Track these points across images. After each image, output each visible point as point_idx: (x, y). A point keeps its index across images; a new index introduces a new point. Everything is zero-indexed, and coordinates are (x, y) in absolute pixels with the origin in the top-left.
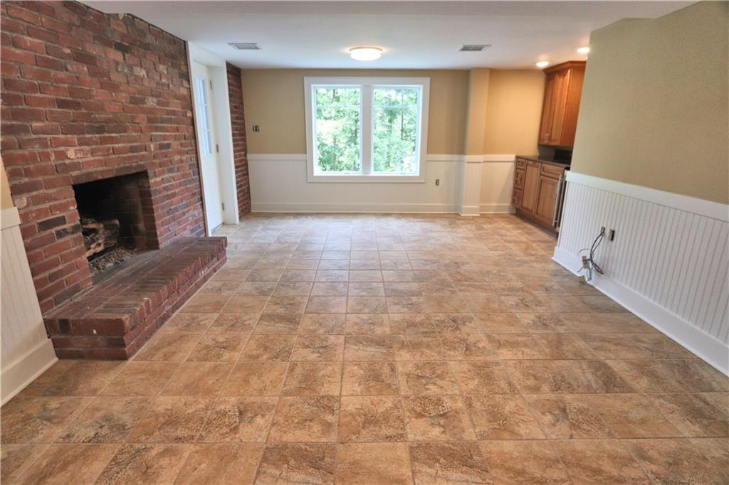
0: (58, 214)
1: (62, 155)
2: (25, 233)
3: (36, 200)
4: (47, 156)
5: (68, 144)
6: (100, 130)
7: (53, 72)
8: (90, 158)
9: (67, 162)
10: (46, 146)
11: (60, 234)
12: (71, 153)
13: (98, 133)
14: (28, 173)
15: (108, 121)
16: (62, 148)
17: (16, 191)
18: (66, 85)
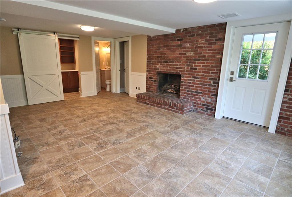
0: (152, 77)
1: (156, 67)
2: (147, 78)
3: (150, 73)
4: (153, 66)
5: (157, 64)
6: (167, 62)
7: (158, 51)
8: (162, 68)
9: (157, 68)
10: (153, 65)
11: (152, 81)
12: (158, 66)
13: (166, 63)
14: (149, 69)
15: (169, 60)
16: (156, 65)
17: (147, 71)
18: (160, 53)
